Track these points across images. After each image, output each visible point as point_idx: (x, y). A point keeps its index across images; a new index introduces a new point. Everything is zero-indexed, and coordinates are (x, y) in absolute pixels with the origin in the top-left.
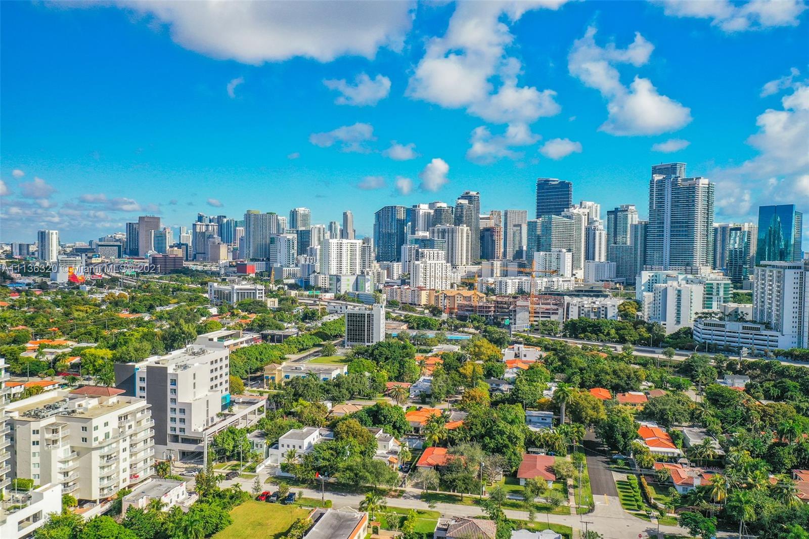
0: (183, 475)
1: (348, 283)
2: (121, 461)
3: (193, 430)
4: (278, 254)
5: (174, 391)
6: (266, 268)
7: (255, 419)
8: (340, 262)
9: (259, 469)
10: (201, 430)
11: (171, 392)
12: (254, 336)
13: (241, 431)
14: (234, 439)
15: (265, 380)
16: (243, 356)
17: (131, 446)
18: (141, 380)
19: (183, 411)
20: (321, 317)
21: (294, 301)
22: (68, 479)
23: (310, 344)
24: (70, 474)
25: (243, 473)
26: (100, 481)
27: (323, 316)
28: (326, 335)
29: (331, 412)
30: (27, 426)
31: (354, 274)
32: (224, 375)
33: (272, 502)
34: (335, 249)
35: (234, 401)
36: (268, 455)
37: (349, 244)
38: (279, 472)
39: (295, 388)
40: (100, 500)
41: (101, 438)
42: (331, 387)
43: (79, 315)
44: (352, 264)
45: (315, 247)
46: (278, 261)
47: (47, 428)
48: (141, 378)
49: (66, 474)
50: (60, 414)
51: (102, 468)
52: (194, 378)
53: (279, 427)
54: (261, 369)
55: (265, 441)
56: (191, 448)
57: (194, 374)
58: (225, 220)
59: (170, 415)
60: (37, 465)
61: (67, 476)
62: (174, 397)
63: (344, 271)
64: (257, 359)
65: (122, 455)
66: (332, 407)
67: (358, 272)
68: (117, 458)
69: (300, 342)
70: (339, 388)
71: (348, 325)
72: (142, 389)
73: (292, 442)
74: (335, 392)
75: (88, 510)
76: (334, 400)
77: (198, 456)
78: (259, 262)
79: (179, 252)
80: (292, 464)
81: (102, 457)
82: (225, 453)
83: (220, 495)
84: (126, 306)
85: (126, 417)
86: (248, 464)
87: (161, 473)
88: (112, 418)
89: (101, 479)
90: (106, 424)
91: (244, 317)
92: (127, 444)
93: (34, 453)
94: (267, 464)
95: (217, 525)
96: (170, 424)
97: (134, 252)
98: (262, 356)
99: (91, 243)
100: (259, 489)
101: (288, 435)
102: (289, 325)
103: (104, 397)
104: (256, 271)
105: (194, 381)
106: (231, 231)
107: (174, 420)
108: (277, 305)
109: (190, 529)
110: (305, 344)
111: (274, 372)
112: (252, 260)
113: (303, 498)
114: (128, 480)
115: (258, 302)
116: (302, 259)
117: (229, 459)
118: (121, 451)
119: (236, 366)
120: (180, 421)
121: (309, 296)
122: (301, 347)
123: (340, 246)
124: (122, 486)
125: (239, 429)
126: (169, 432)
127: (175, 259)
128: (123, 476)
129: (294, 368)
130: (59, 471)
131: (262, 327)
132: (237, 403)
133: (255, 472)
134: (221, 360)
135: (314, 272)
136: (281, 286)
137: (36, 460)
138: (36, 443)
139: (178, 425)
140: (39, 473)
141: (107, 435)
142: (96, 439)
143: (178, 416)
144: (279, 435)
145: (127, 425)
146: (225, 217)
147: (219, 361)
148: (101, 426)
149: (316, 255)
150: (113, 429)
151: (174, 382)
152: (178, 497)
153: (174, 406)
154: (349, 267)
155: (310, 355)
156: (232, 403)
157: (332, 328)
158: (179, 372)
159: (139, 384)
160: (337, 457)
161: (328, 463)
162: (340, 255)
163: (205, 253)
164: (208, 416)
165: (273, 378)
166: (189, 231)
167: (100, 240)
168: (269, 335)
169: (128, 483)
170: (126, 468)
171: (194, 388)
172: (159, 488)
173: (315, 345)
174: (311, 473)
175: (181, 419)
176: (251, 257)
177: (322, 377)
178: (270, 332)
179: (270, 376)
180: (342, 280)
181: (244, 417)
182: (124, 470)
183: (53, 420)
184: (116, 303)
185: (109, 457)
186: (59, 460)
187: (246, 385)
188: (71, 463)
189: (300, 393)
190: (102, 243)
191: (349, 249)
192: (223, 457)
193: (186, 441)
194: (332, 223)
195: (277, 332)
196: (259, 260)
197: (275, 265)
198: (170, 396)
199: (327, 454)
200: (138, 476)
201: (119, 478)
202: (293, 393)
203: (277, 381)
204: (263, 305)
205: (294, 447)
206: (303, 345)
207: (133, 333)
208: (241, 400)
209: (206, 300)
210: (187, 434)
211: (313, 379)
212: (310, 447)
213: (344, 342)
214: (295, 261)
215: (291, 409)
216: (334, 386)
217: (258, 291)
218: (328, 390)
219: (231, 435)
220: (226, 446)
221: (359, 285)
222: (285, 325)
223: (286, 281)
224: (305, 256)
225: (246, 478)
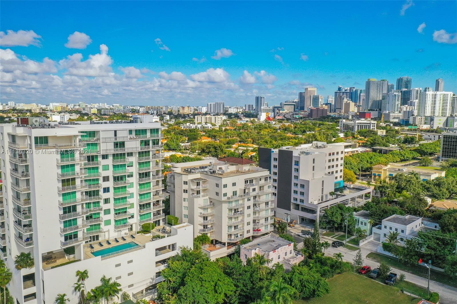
0: (299, 235)
1: (440, 122)
2: (246, 215)
3: (310, 202)
4: (387, 105)
5: (297, 170)
6: (379, 115)
7: (362, 202)
8: (434, 108)
9: (362, 244)
10: (316, 203)
11: (295, 171)
12: (367, 150)
13: (349, 209)
14: (342, 214)
15: (373, 176)
16: (357, 158)
17: (255, 205)
18: (274, 160)
19: (302, 186)
20: (418, 142)
21: (397, 132)
22: (206, 223)
23: (410, 157)
24: (209, 218)
25: (347, 244)
26: (229, 229)
27: (420, 141)
28: (423, 151)
29: (431, 206)
30: (180, 177)
31: (445, 116)
32: (339, 165)
33: (372, 278)
34: (430, 100)
35: (346, 187)
36: (371, 233)
37: (442, 95)
38: (380, 250)
39: (398, 182)
40: (228, 243)
41: (230, 194)
42: (432, 186)
43: (264, 133)
44: (444, 109)
45: (414, 101)
46: (387, 109)
47: (192, 180)
48: (274, 158)
49: (205, 218)
50: (205, 173)
51: (230, 218)
52: (314, 163)
53: (383, 211)
54: (371, 168)
55: (369, 221)
56: (308, 216)
57: (314, 160)
58: (354, 90)
59: (293, 188)
60: (186, 208)
61: (207, 219)
62: (296, 174)
63: (437, 114)
64: (367, 162)
65: (247, 212)
66: (432, 202)
67: (448, 115)
68: (242, 213)
69: (401, 155)
70: (439, 187)
71: (444, 145)
72: (275, 166)
73: (395, 225)
74: (436, 190)
75: (219, 249)
76: (433, 196)
77: (312, 222)
78: (374, 112)
79: (326, 107)
80: (394, 246)
81: (230, 210)
82: (334, 224)
83: (322, 262)
84: (291, 131)
85: (251, 181)
86: (353, 237)
87: (280, 231)
88: (240, 180)
89: (229, 227)
90: (234, 184)
91: (360, 139)
92: (251, 203)
93: (184, 199)
94: (369, 240)
95: (314, 291)
96: (293, 195)
97: (302, 108)
98: (372, 160)
99: (281, 104)
100: (360, 262)
101: (392, 219)
102: (393, 146)
103: (240, 166)
104: (371, 117)
105: (314, 165)
106: (357, 97)
107: (296, 192)
108: (384, 134)
109: (278, 296)
110: (405, 156)
111: (380, 171)
112: (369, 110)
113: (405, 281)
114: (251, 231)
115: (371, 131)
116: (405, 108)
117: (337, 229)
118: (246, 208)
119: (351, 164)
120: (301, 194)
121: (408, 130)
122: (402, 158)
123: (435, 96)
124: (246, 235)
125: (347, 207)
126: (292, 201)
127: (323, 110)
128: (246, 228)
129: (397, 170)
130: (200, 215)
131: (372, 144)
132: (348, 188)
133: (359, 245)
134: (338, 153)
135: (413, 115)
136: (388, 124)
137: (185, 204)
138: (186, 191)
139: (299, 197)
140: (187, 214)
141: (235, 193)
142: (225, 195)
143: (299, 189)
144: (383, 217)
145: (251, 188)
146: (354, 88)
147: (335, 154)
148: (230, 185)
149: (414, 106)
150: (240, 189)
151: (297, 163)
152: (286, 255)
153: (296, 182)
154: (441, 112)
155: (410, 164)
156: (345, 187)
157: (428, 147)
158: (302, 156)
159: (273, 163)
160: (444, 249)
161: (433, 253)
162: (434, 103)
163: (341, 109)
164: (322, 194)
165: (380, 176)
166: (333, 98)
167: (286, 102)
168: (378, 149)
169: (251, 234)
170: (250, 222)
171: (313, 170)
172: (271, 243)
173: (414, 158)
174: (414, 258)
175: (301, 192)
176: (369, 109)
177: (422, 178)
178: (378, 147)
179: (377, 174)
180: (435, 120)
181: (353, 199)
182: (248, 223)
183: (198, 176)
184: (286, 129)
185: (236, 211)
186: (200, 206)
187: (357, 178)
188: (209, 211)
189: (403, 186)
190: (286, 104)
191: (442, 98)
192: (332, 227)
193: (304, 209)
194: (426, 88)
195: (384, 148)
196: (374, 110)
197: (384, 112)
198: (294, 173)
199: (433, 244)
200: (260, 230)
201: (243, 229)
202: (396, 186)
203: (382, 178)
204: (375, 133)
205: (396, 230)
206: (404, 157)
207: (290, 142)
208: (352, 186)
209: (338, 130)
210: (305, 205)
211: (415, 178)
212: (412, 233)
213: (439, 157)
214: (399, 110)
215: (394, 199)
216: (434, 185)
217: (372, 125)
218: (428, 188)
219: (340, 211)
220: (335, 219)
221: (448, 124)
222: (391, 145)
223: (392, 120)
224: (406, 106)
225: (349, 249)
